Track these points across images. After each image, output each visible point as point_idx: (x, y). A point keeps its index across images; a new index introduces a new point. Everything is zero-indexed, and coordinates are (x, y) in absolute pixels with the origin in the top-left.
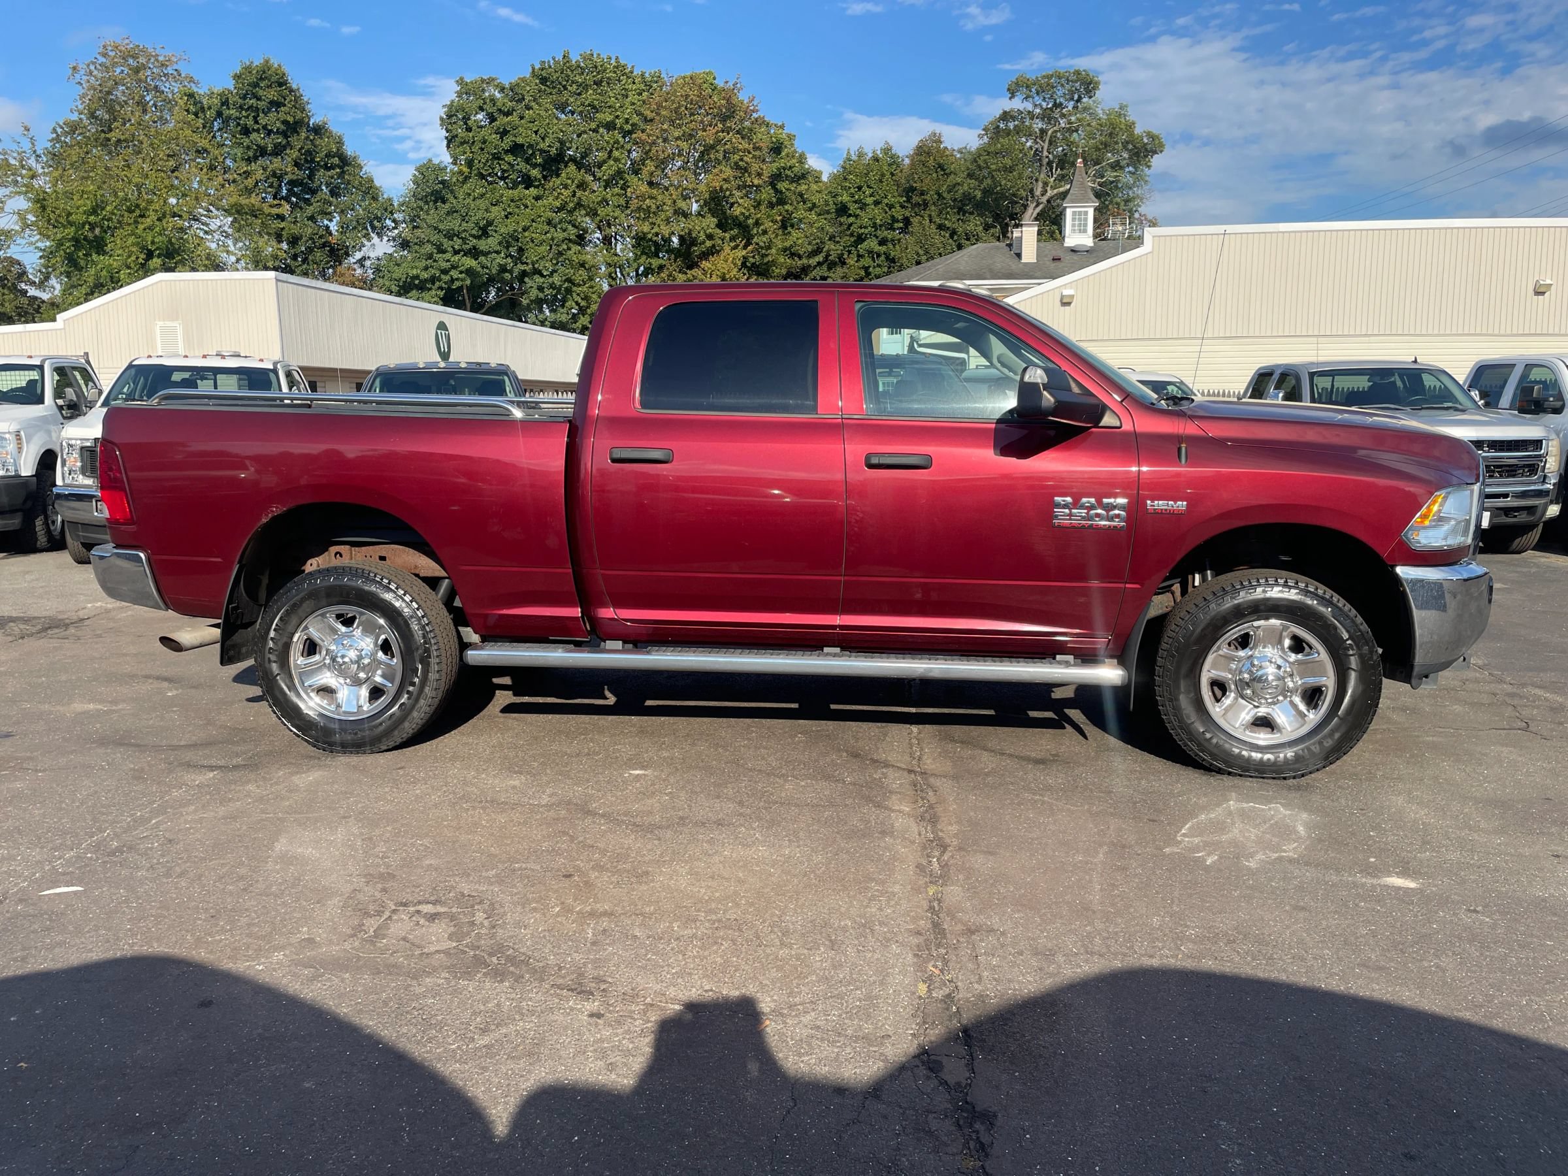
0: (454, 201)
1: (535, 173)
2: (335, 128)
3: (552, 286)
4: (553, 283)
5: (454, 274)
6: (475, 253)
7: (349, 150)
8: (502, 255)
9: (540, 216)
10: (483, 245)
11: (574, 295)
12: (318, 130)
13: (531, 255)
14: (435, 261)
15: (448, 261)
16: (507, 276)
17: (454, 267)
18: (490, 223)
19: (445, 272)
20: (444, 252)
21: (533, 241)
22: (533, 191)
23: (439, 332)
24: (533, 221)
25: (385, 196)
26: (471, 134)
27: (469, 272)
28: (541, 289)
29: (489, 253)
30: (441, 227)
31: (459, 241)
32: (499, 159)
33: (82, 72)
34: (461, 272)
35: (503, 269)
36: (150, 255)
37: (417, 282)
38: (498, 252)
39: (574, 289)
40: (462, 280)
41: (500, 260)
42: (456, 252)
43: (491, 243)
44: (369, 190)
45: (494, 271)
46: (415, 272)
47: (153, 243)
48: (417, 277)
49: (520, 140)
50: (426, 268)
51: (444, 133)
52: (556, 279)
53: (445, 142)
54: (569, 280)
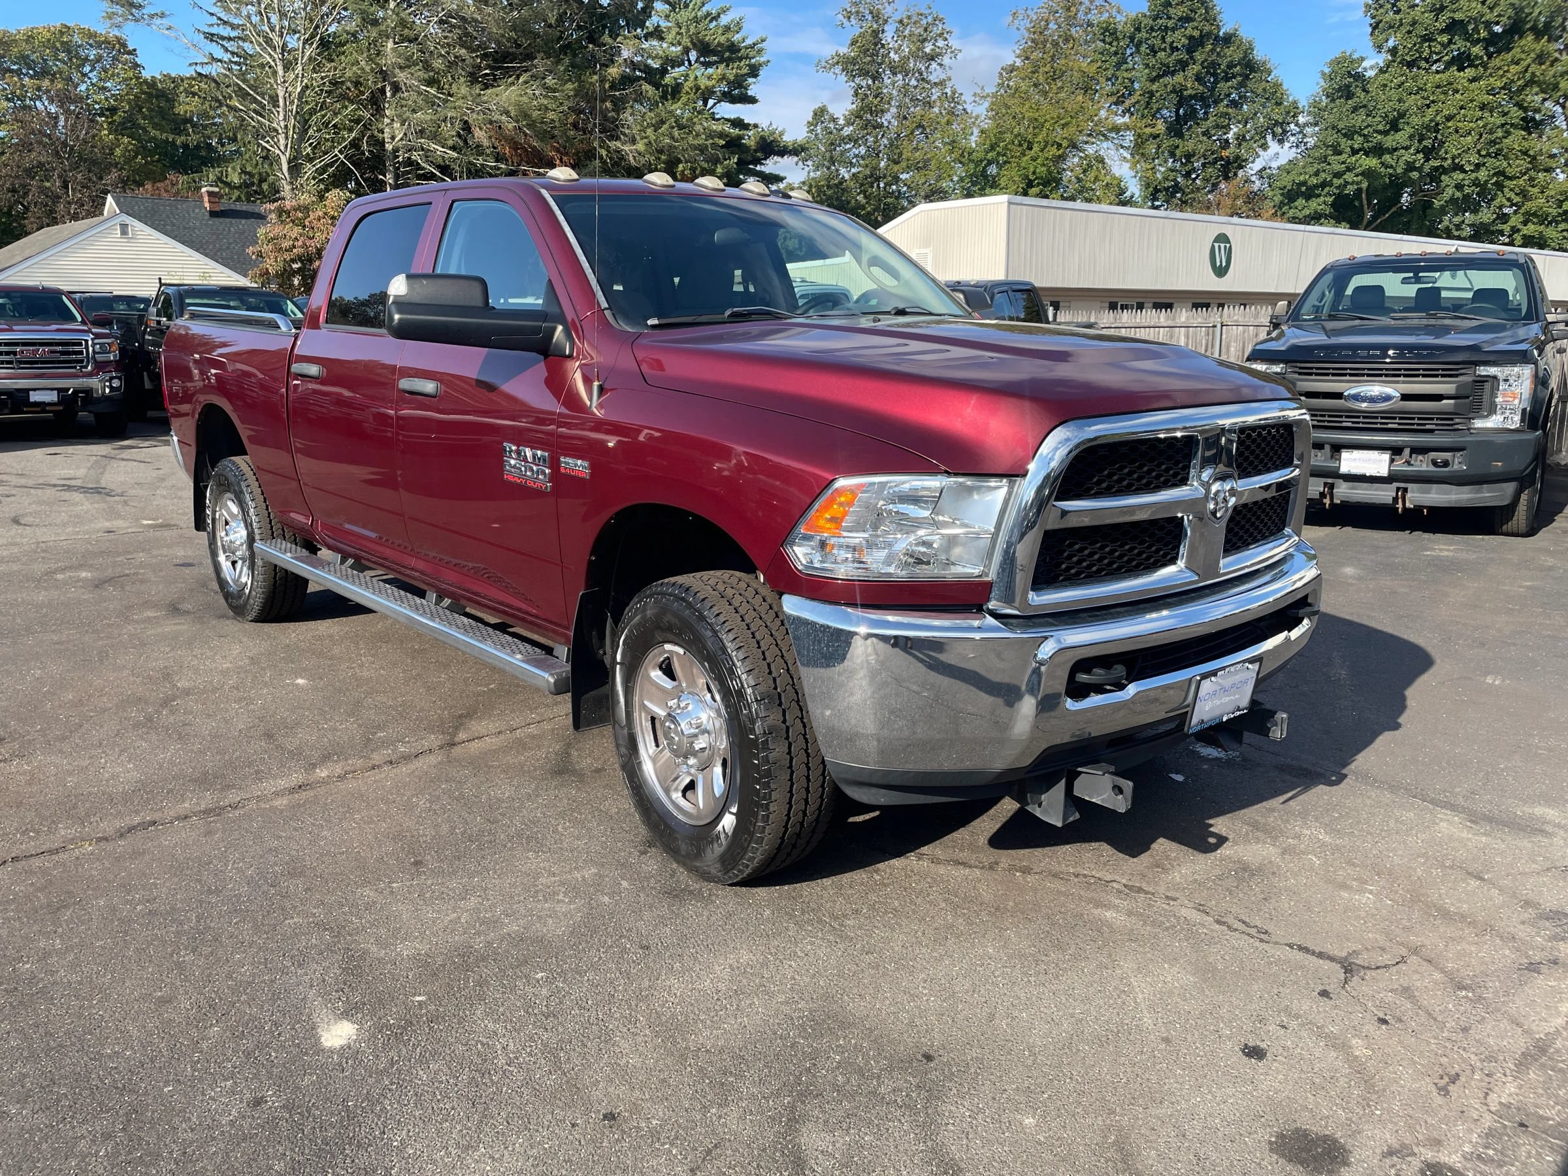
0: (1363, 95)
1: (1477, 50)
2: (1245, 34)
3: (1476, 182)
4: (1477, 178)
5: (1349, 177)
6: (1378, 151)
7: (1259, 55)
8: (1412, 151)
9: (1472, 101)
10: (1389, 141)
11: (1506, 190)
12: (1228, 39)
13: (1452, 148)
14: (1329, 164)
15: (1343, 163)
16: (1415, 175)
17: (1349, 169)
18: (1402, 115)
19: (1338, 175)
20: (1340, 153)
21: (1457, 131)
22: (1469, 72)
23: (1216, 245)
24: (1461, 108)
25: (1291, 99)
26: (1398, 17)
27: (1368, 174)
28: (1459, 187)
29: (1396, 150)
30: (1341, 125)
31: (1361, 139)
32: (1430, 40)
33: (1021, 17)
34: (1357, 176)
35: (1410, 167)
36: (1030, 184)
37: (1303, 189)
38: (1407, 148)
39: (1507, 183)
40: (1357, 183)
41: (1407, 157)
42: (1354, 152)
43: (1401, 137)
44: (1275, 95)
45: (1399, 170)
46: (1302, 178)
47: (1034, 173)
48: (1304, 183)
49: (1458, 16)
50: (1317, 174)
51: (1369, 20)
52: (1482, 175)
53: (1370, 30)
54: (1501, 173)
